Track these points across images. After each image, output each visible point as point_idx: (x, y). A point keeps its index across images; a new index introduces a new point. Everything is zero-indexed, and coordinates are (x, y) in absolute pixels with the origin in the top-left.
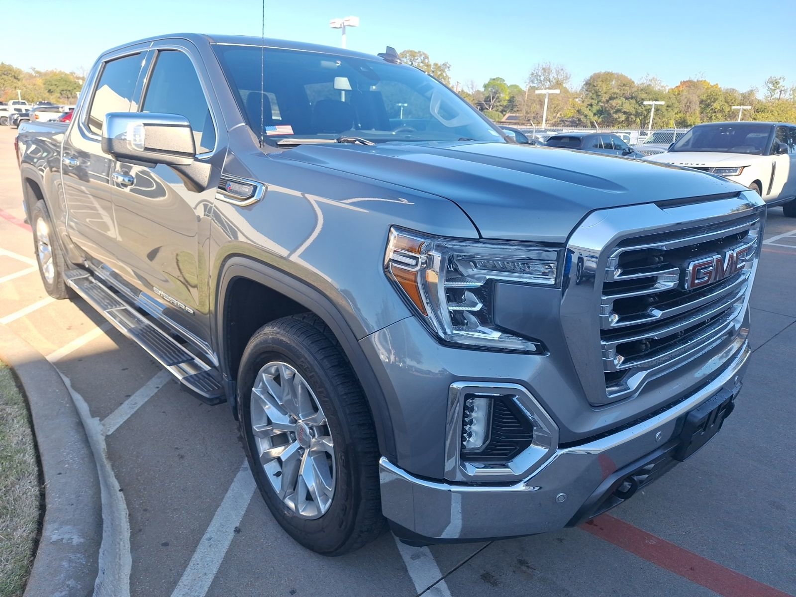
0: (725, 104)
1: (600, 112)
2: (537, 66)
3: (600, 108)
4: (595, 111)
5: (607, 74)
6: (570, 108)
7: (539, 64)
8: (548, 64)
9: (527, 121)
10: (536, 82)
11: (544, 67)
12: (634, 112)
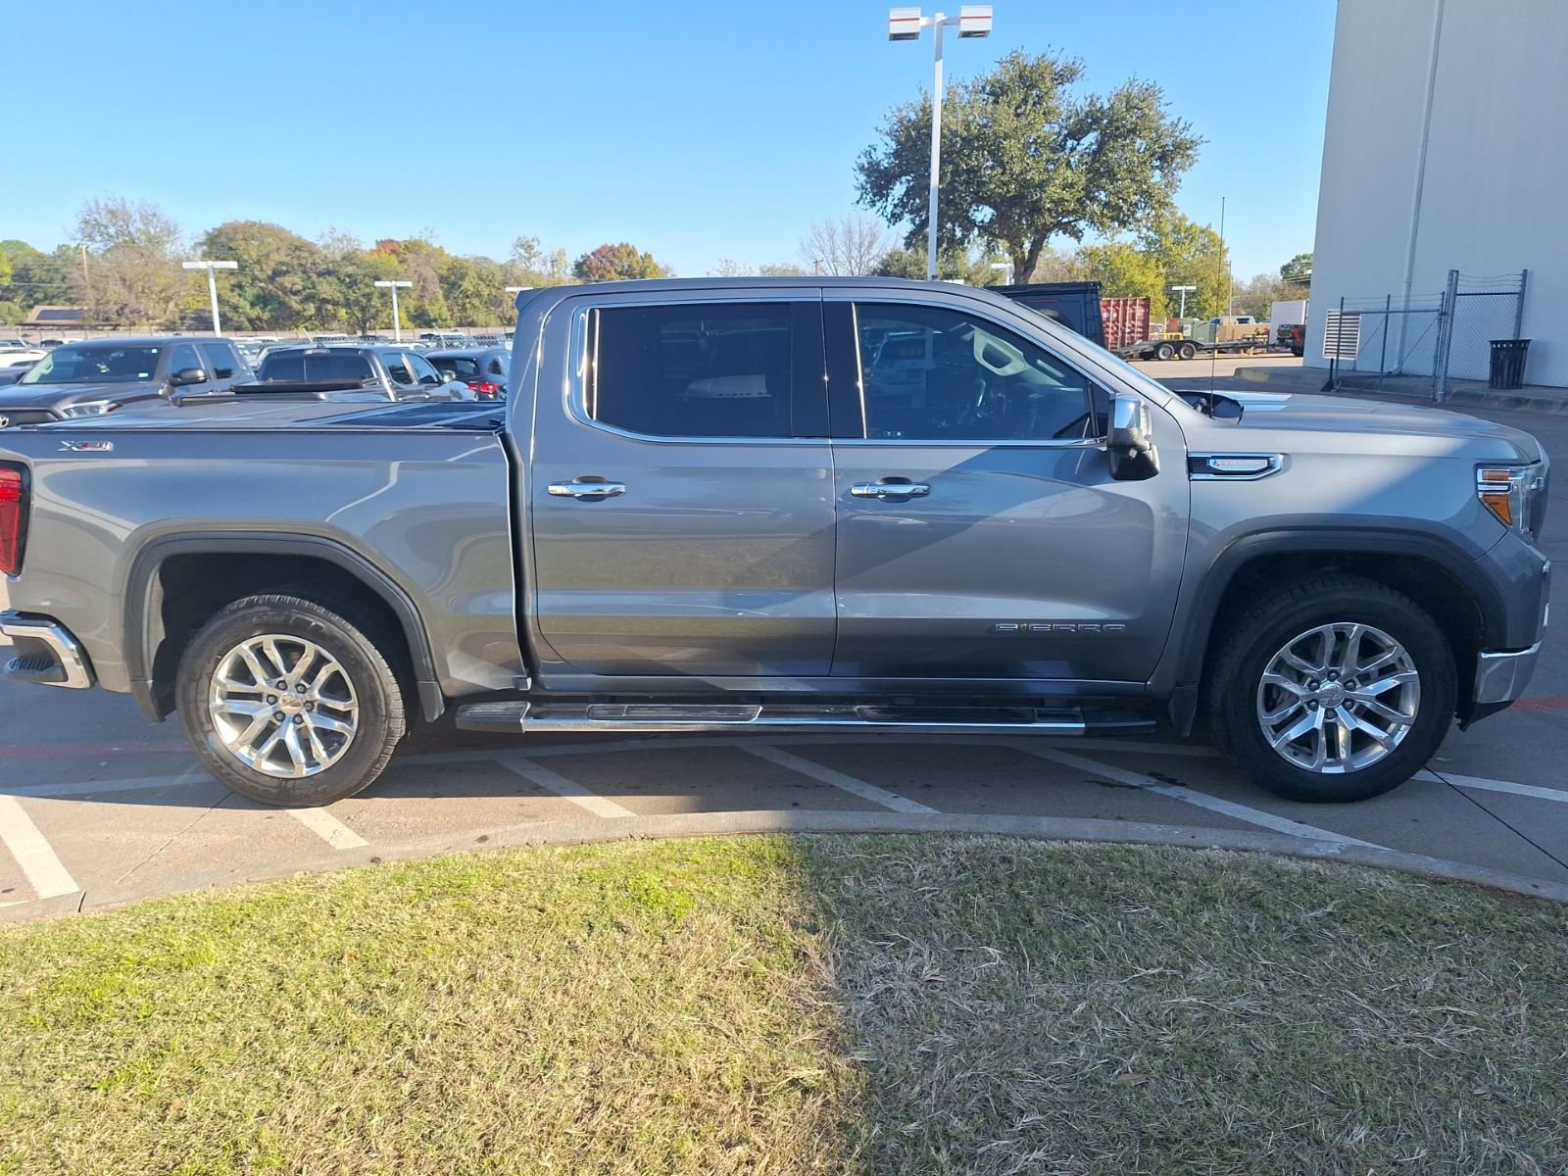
0: (480, 282)
1: (262, 300)
2: (93, 205)
3: (261, 292)
4: (251, 298)
5: (251, 226)
6: (193, 292)
7: (97, 202)
8: (119, 201)
9: (103, 321)
10: (99, 238)
11: (110, 206)
12: (342, 299)
